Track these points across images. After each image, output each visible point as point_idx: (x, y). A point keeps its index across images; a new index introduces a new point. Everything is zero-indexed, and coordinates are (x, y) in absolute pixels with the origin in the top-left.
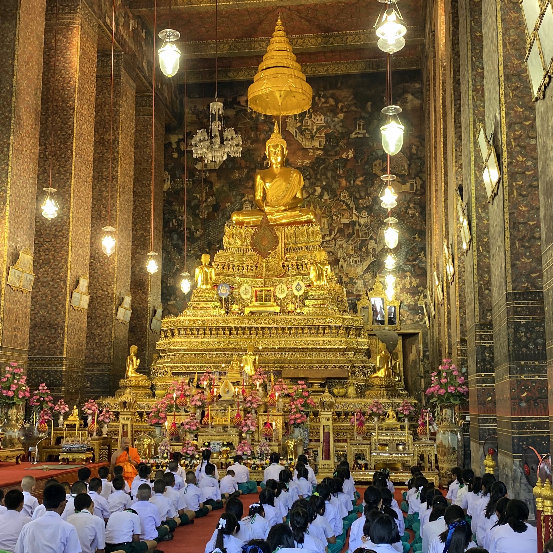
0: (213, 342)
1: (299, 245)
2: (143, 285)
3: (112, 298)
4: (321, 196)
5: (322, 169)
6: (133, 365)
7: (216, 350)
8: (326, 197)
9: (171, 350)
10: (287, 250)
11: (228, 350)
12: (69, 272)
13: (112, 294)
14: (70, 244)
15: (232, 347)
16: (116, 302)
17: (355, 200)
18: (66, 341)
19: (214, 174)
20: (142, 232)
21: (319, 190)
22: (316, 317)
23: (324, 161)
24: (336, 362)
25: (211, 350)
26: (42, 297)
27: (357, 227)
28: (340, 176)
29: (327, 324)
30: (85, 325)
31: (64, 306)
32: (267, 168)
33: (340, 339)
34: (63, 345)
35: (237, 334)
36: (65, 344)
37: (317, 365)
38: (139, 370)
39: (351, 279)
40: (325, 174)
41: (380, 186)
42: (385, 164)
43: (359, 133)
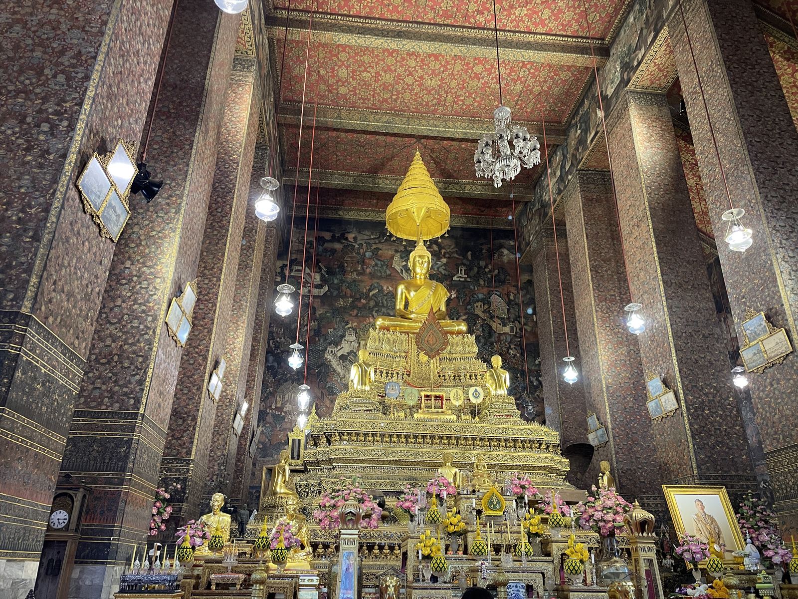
1: (454, 356)
3: (231, 400)
7: (390, 462)
9: (330, 461)
11: (407, 462)
12: (212, 346)
14: (217, 312)
15: (412, 459)
16: (235, 408)
18: (196, 436)
19: (318, 301)
25: (383, 462)
29: (525, 436)
30: (213, 423)
31: (199, 389)
34: (192, 442)
35: (416, 443)
36: (195, 441)
41: (482, 326)
42: (486, 306)
43: (461, 277)
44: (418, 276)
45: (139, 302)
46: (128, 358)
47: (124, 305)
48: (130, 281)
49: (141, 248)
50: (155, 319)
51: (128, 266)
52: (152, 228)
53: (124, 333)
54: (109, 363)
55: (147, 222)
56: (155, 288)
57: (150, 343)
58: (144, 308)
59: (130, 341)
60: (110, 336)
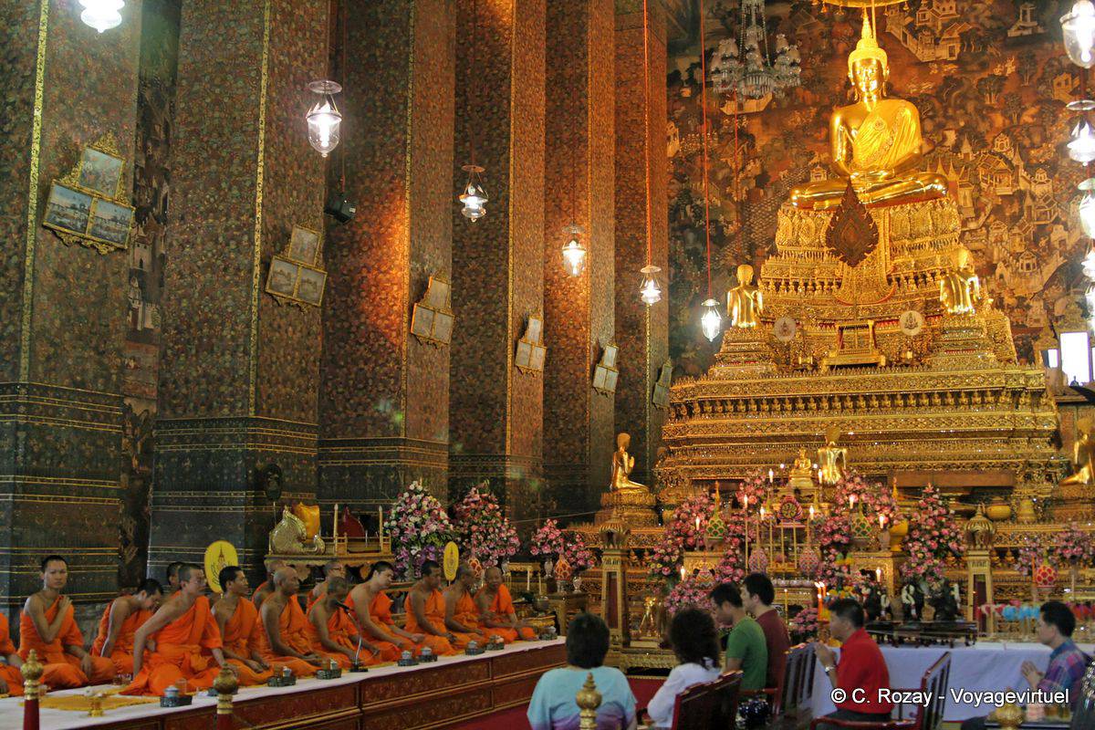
0: (763, 424)
1: (918, 241)
2: (638, 326)
3: (584, 350)
4: (957, 147)
5: (958, 96)
6: (623, 467)
7: (769, 439)
8: (966, 148)
9: (688, 441)
10: (895, 251)
11: (791, 438)
12: (510, 308)
13: (585, 344)
14: (511, 260)
15: (798, 432)
16: (591, 357)
17: (1023, 150)
18: (508, 427)
19: (757, 122)
20: (633, 232)
21: (951, 137)
22: (954, 373)
23: (959, 83)
24: (994, 457)
25: (760, 439)
26: (468, 353)
27: (1028, 201)
28: (991, 109)
29: (974, 387)
30: (540, 399)
31: (503, 367)
32: (853, 102)
33: (1000, 413)
34: (505, 435)
35: (806, 409)
36: (508, 433)
37: (958, 462)
38: (634, 476)
39: (1021, 299)
40: (963, 107)
43: (1024, 28)
45: (381, 315)
46: (381, 381)
47: (368, 321)
48: (369, 292)
49: (374, 250)
50: (399, 334)
51: (364, 274)
52: (380, 223)
53: (373, 353)
54: (365, 387)
55: (375, 217)
56: (393, 297)
57: (398, 361)
58: (387, 322)
59: (380, 362)
60: (361, 357)
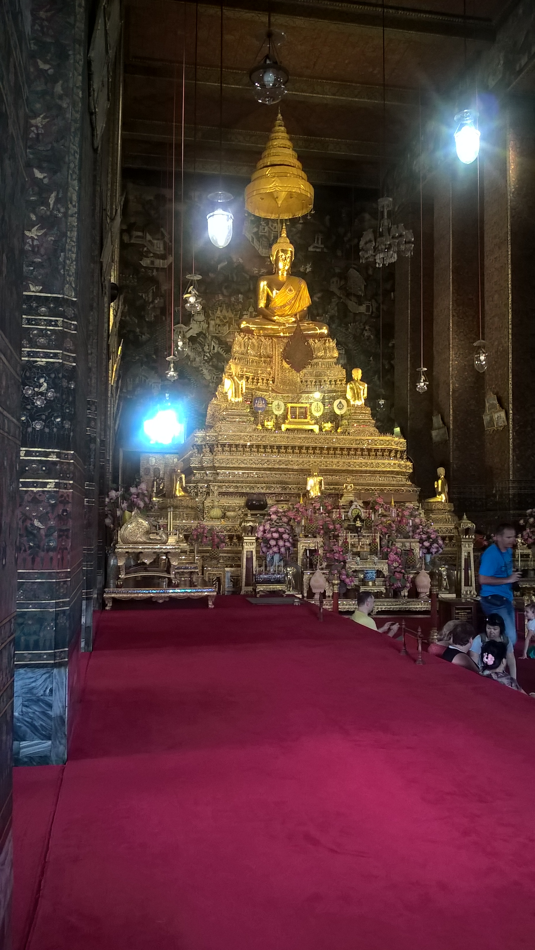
0: (262, 460)
1: (315, 361)
24: (391, 485)
33: (391, 462)
35: (286, 453)
37: (373, 488)
41: (337, 304)
42: (343, 283)
43: (317, 247)
44: (280, 272)
